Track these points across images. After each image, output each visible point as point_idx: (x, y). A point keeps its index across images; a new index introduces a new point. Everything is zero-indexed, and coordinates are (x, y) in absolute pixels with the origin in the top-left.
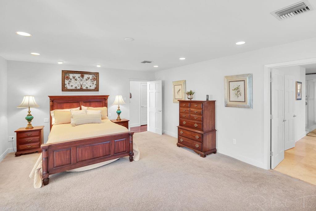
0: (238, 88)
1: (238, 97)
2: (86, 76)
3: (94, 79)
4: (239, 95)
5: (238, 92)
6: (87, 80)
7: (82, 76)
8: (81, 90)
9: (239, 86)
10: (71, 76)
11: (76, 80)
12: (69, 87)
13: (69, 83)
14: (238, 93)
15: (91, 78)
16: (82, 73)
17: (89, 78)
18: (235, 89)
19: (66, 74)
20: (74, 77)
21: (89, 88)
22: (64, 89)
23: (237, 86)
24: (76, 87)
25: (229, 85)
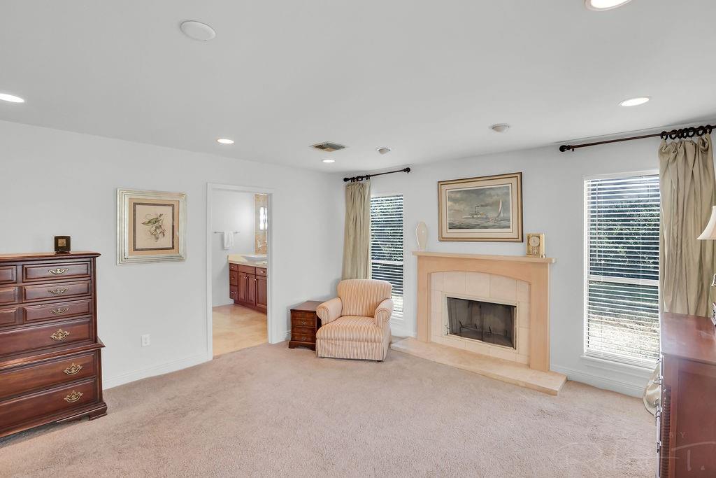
0: (157, 220)
1: (157, 238)
4: (161, 235)
5: (157, 227)
9: (161, 215)
14: (158, 231)
18: (149, 222)
23: (157, 215)
25: (134, 211)
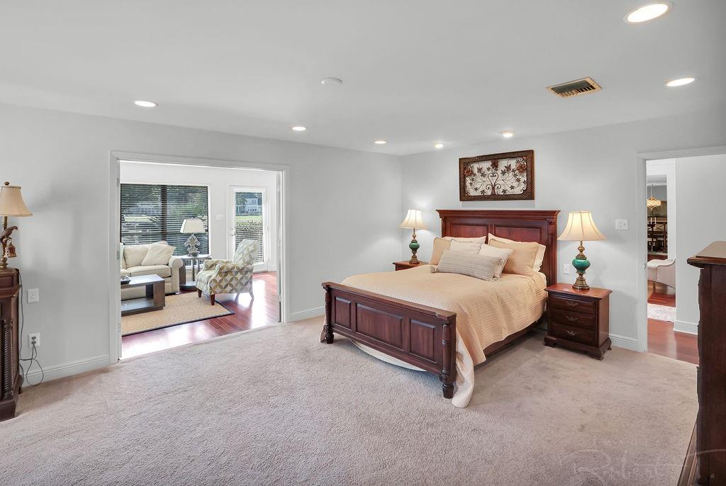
2: (503, 164)
3: (521, 169)
6: (503, 173)
7: (495, 166)
8: (494, 197)
10: (476, 166)
11: (483, 175)
12: (472, 193)
13: (471, 184)
15: (512, 167)
16: (495, 159)
17: (508, 168)
19: (465, 166)
20: (480, 170)
21: (510, 192)
22: (464, 196)
24: (483, 192)
